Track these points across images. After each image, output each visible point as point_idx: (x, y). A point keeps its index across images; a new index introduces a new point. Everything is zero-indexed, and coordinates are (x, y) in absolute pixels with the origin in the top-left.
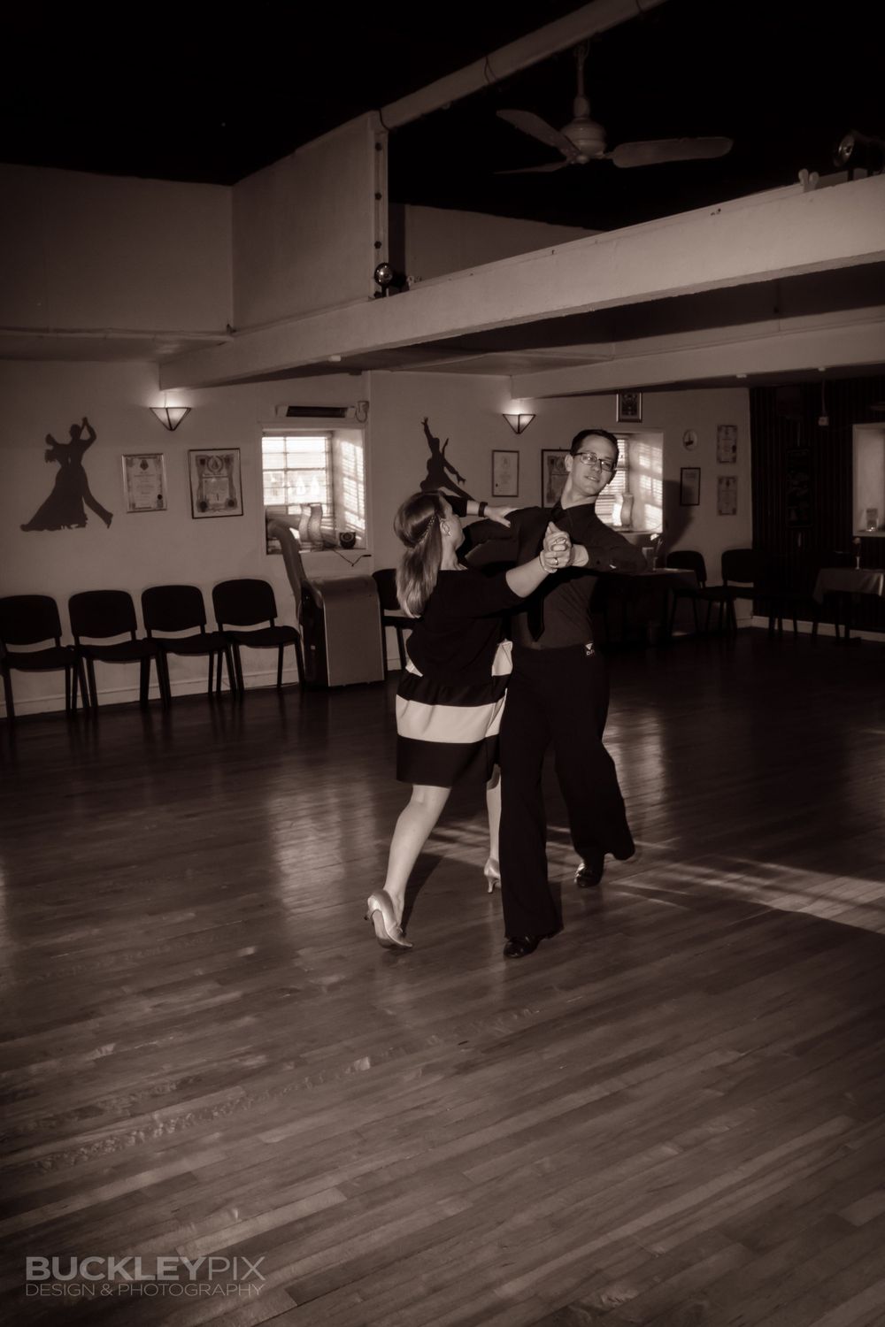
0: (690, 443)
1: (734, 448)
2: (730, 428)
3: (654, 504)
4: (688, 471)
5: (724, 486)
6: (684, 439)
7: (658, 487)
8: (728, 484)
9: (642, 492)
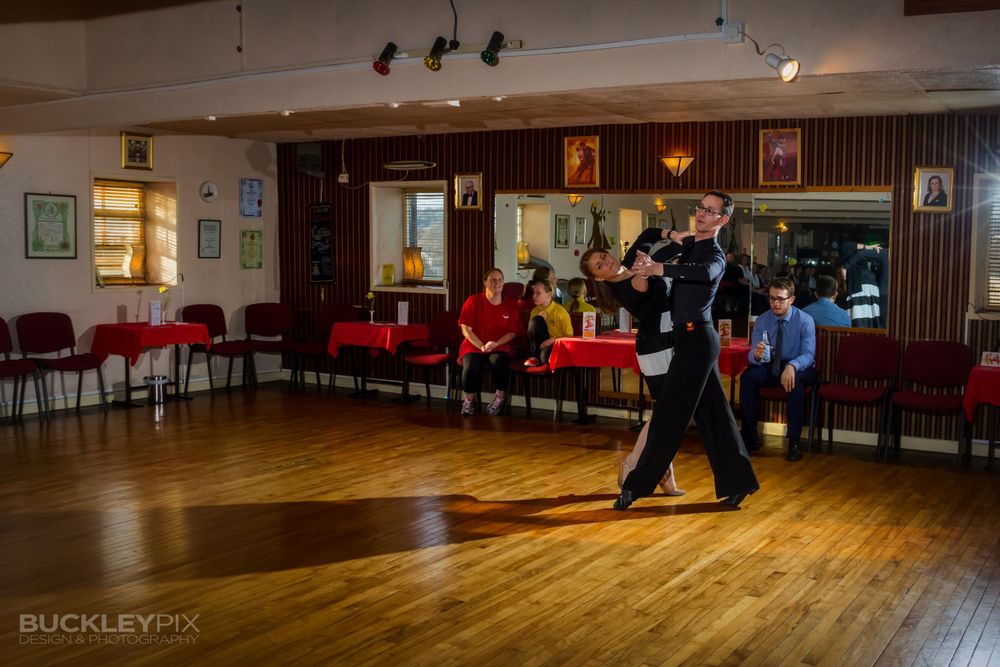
0: (210, 194)
1: (260, 203)
2: (254, 182)
3: (169, 257)
4: (205, 223)
5: (248, 239)
6: (200, 191)
7: (173, 237)
8: (252, 237)
9: (158, 243)
